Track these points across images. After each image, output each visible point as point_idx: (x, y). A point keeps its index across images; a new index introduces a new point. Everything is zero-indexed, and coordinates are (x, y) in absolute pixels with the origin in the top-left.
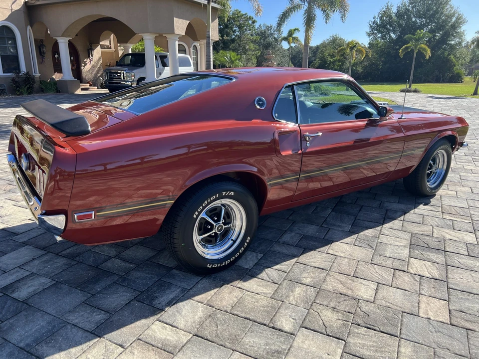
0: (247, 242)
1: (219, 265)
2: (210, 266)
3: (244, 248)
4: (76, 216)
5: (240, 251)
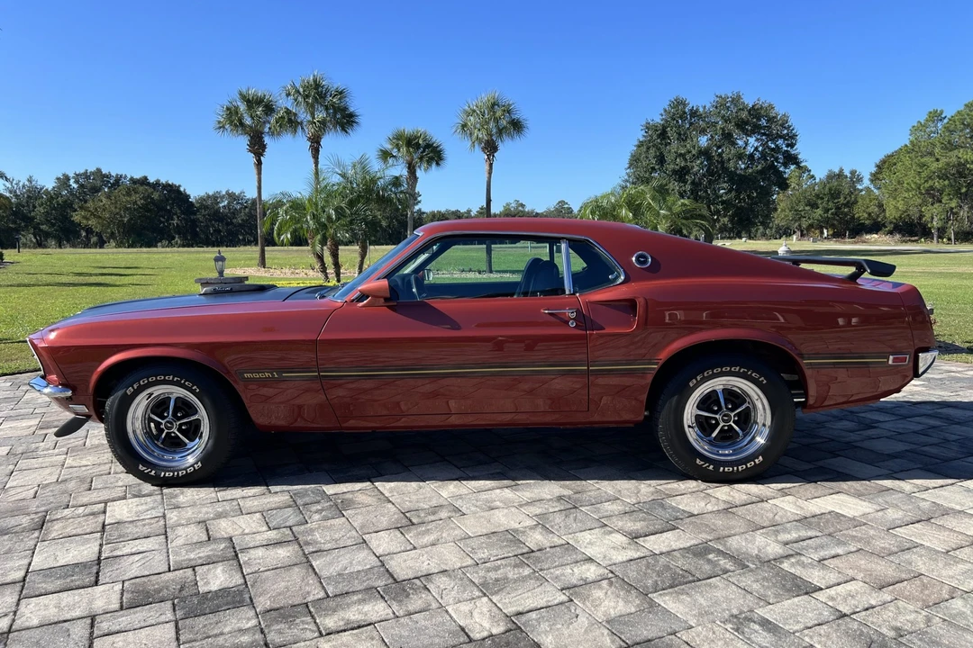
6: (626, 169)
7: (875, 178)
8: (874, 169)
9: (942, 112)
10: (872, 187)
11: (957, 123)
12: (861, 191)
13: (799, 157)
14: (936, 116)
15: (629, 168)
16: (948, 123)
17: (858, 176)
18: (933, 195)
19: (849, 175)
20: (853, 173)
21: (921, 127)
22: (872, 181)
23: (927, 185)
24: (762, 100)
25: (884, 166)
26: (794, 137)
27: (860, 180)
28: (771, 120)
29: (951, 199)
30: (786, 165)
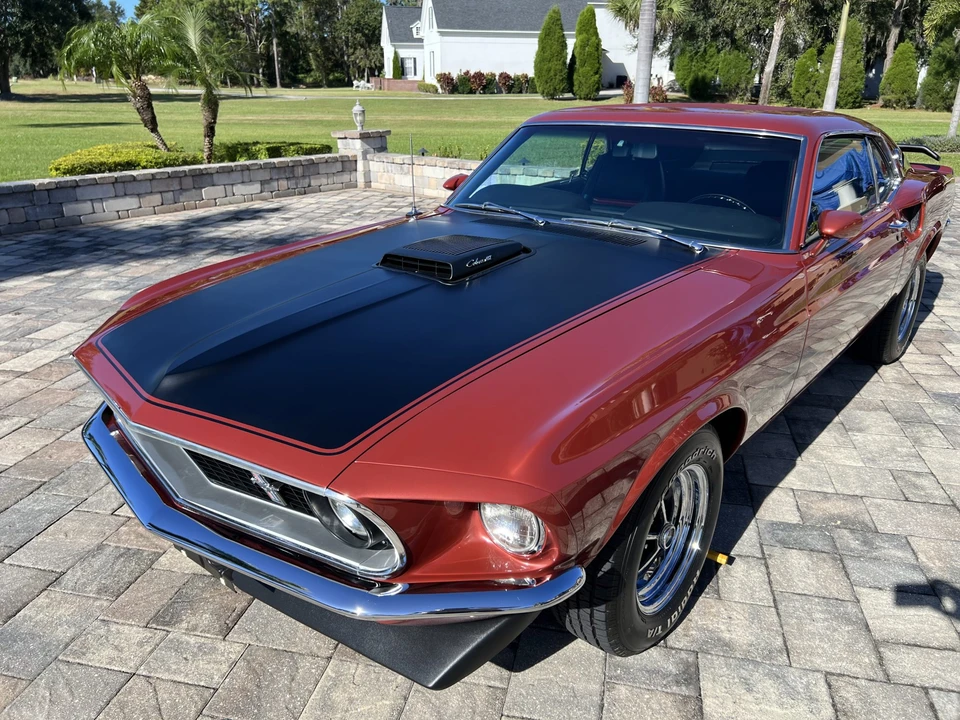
7: (140, 12)
17: (120, 9)
19: (109, 7)
22: (137, 15)
27: (121, 13)
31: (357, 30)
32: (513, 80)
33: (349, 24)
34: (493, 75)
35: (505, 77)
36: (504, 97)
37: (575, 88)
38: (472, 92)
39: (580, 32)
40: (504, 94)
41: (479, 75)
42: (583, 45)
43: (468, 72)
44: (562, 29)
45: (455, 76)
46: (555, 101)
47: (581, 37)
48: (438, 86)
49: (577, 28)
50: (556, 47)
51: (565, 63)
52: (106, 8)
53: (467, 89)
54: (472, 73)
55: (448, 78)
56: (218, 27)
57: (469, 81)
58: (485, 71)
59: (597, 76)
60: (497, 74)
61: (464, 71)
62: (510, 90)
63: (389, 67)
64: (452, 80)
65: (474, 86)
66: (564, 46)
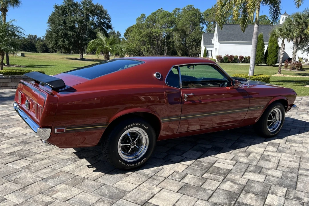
0: (143, 160)
1: (125, 164)
2: (120, 161)
3: (141, 162)
4: (56, 129)
5: (138, 163)
6: (47, 23)
7: (126, 35)
8: (125, 32)
9: (145, 15)
10: (124, 38)
11: (150, 19)
12: (121, 39)
13: (112, 26)
14: (143, 16)
15: (48, 23)
16: (147, 19)
17: (120, 34)
18: (144, 43)
19: (117, 33)
20: (118, 32)
21: (139, 19)
22: (124, 36)
23: (142, 39)
24: (99, 4)
25: (129, 31)
26: (109, 19)
27: (120, 35)
28: (102, 11)
29: (148, 45)
30: (107, 29)
31: (193, 41)
32: (244, 58)
33: (191, 39)
34: (237, 57)
35: (241, 57)
36: (241, 64)
37: (267, 62)
38: (229, 62)
39: (270, 42)
40: (241, 63)
41: (232, 56)
42: (271, 47)
43: (228, 55)
44: (263, 41)
45: (223, 56)
46: (258, 66)
47: (270, 44)
48: (216, 60)
49: (269, 40)
50: (260, 47)
51: (263, 53)
52: (116, 33)
53: (227, 61)
54: (229, 55)
55: (220, 57)
56: (148, 40)
57: (228, 58)
58: (234, 55)
59: (276, 58)
60: (239, 56)
61: (226, 55)
62: (243, 62)
63: (202, 53)
64: (222, 58)
65: (230, 60)
66: (264, 47)
